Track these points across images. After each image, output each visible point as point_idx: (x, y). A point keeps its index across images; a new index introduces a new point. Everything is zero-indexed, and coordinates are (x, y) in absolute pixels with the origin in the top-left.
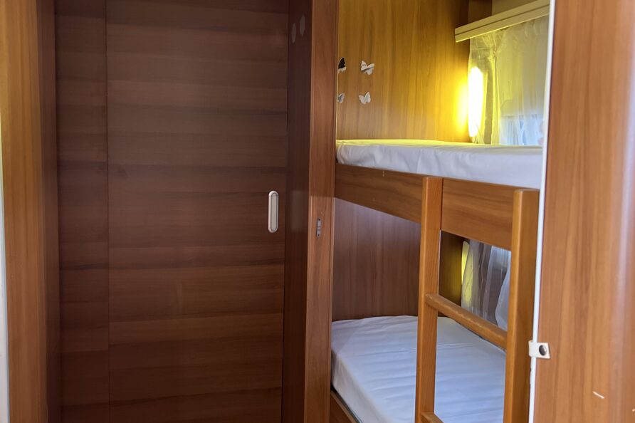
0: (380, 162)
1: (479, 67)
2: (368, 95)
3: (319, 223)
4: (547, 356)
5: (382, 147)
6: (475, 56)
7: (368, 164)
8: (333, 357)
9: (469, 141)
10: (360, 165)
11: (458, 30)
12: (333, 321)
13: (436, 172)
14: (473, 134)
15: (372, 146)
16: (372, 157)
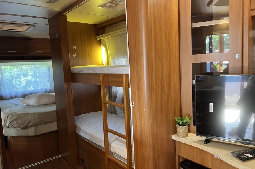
0: (86, 71)
1: (104, 46)
2: (75, 54)
3: (68, 90)
4: (134, 105)
5: (85, 68)
6: (102, 43)
7: (82, 72)
8: (76, 126)
9: (103, 65)
10: (79, 73)
11: (97, 37)
12: (75, 116)
13: (102, 73)
14: (104, 63)
15: (82, 68)
16: (84, 71)
